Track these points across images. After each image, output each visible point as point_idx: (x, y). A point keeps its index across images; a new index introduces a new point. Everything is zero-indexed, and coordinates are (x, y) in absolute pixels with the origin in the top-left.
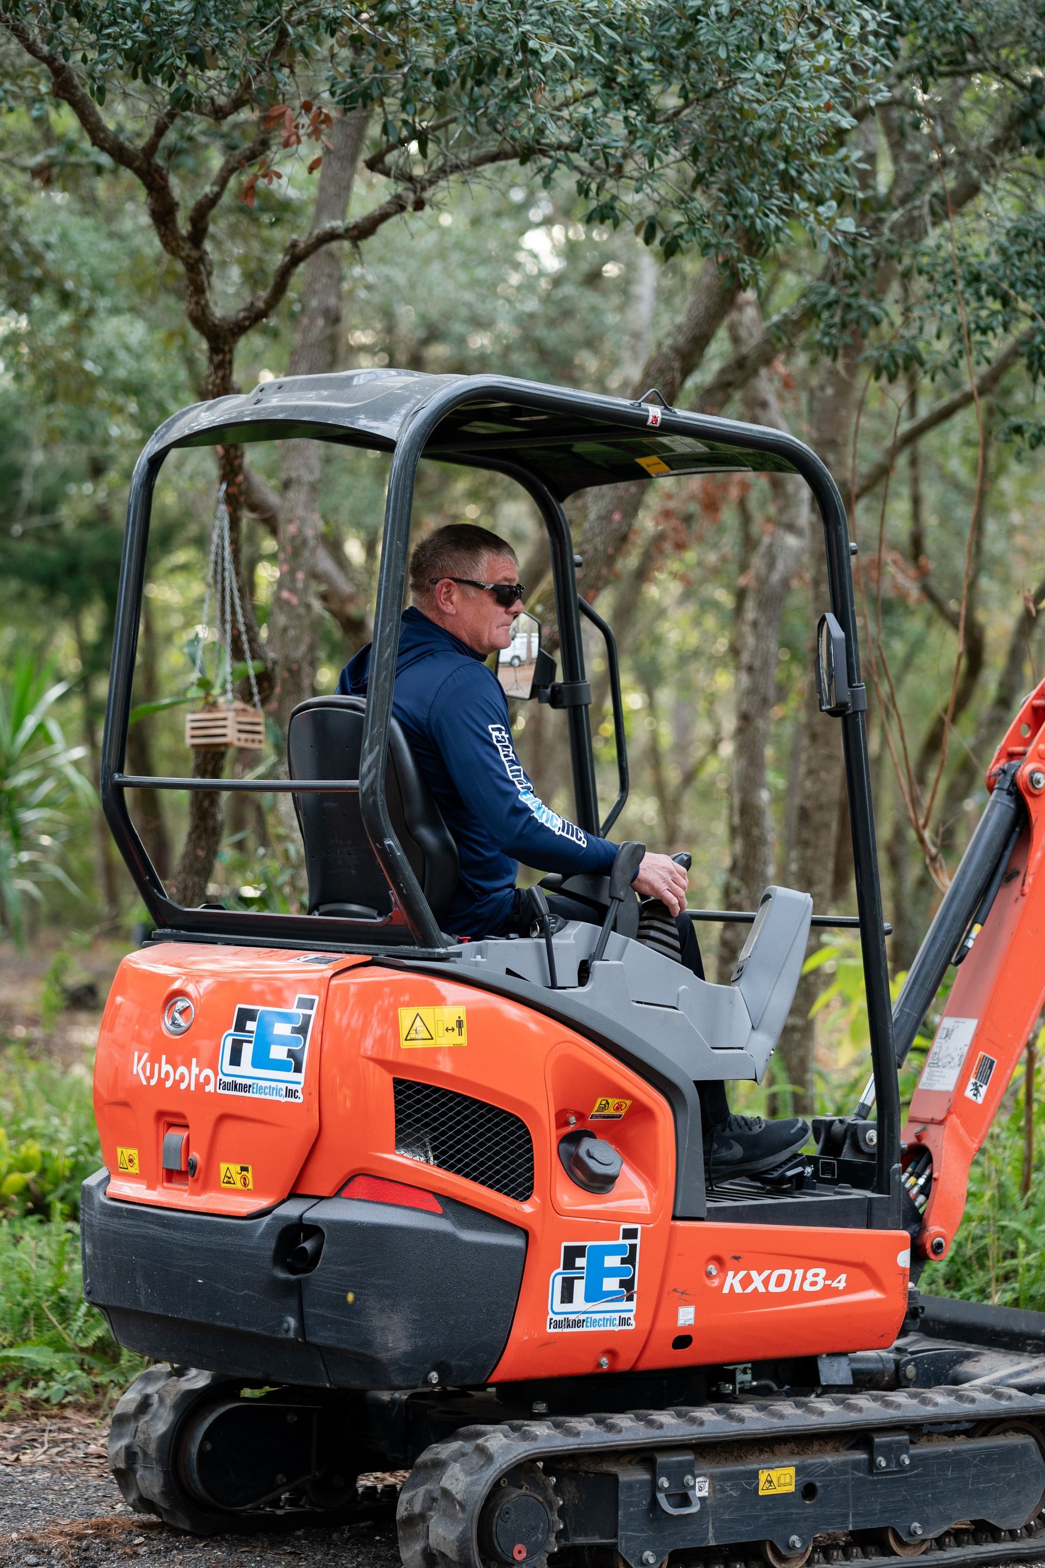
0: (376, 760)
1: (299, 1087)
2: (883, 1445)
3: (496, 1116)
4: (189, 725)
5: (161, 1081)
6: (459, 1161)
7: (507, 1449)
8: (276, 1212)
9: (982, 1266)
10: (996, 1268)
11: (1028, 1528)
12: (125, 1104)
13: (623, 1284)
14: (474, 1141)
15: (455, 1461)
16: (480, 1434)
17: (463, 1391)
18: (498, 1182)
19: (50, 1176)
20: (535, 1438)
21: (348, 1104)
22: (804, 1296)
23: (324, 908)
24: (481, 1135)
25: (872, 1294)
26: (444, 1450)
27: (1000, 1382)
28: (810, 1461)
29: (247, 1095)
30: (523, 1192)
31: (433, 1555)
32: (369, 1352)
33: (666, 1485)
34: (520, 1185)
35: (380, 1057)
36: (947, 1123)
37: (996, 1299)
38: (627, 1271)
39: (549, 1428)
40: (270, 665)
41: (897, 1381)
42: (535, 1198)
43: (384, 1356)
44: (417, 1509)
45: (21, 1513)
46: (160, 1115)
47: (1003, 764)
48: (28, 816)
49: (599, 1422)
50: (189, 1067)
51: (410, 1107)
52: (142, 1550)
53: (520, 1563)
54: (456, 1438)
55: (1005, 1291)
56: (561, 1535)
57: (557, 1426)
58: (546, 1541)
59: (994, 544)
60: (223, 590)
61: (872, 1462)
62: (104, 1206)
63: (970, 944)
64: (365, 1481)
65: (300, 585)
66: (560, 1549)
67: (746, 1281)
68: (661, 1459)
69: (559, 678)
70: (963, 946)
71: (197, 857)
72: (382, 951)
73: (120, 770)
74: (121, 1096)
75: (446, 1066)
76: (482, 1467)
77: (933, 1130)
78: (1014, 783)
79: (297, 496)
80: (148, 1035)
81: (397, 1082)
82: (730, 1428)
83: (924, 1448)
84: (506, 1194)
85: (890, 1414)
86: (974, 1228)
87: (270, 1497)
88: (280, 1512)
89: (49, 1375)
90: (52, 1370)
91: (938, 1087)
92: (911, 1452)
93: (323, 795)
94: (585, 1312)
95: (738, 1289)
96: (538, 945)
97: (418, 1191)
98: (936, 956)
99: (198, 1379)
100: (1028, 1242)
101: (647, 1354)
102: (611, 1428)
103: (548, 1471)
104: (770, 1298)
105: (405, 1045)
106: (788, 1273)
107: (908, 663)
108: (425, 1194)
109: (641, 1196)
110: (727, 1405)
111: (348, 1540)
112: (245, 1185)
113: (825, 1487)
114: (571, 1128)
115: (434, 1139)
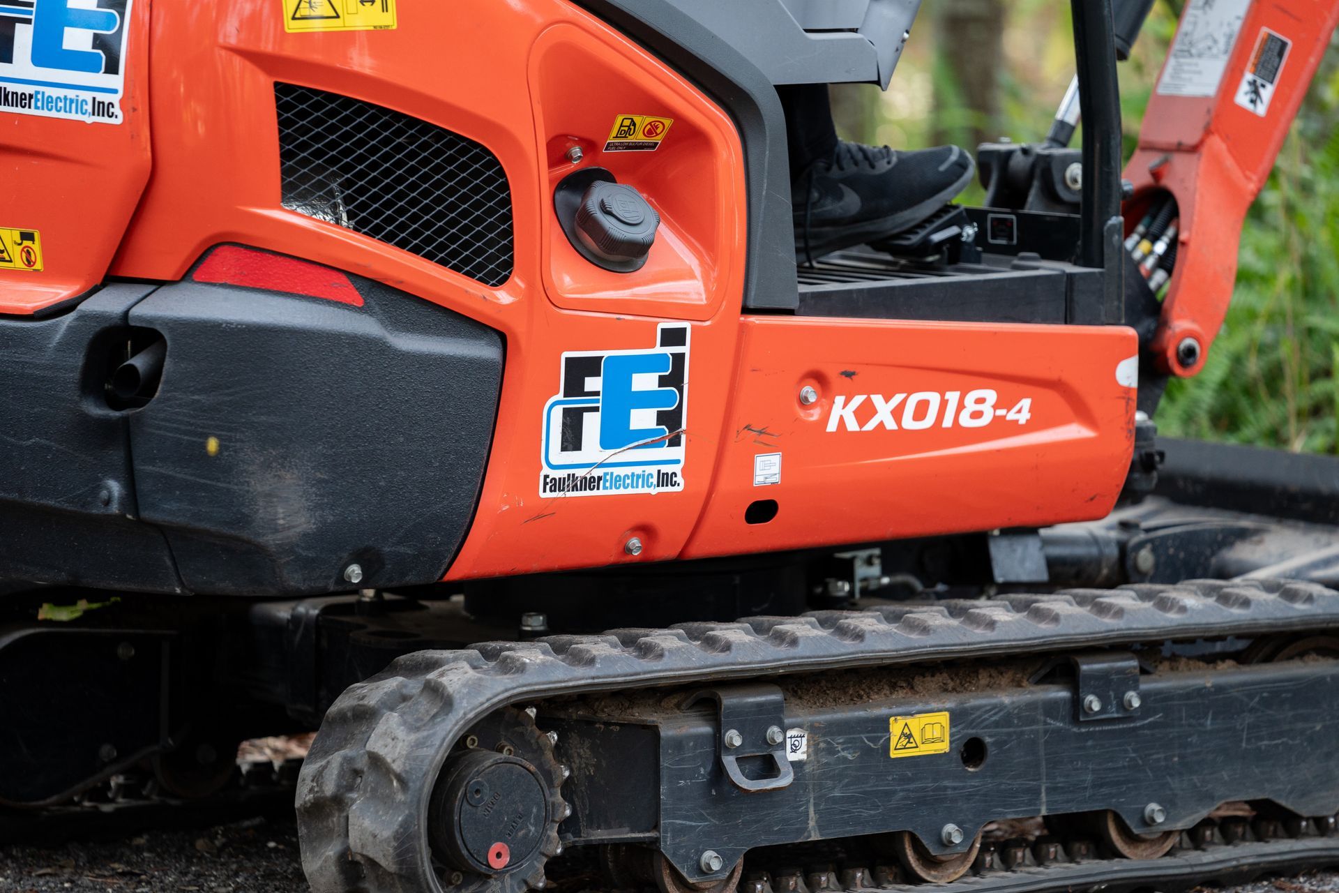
1: (115, 99)
2: (1093, 676)
3: (450, 145)
6: (390, 220)
7: (475, 687)
8: (84, 307)
9: (1274, 394)
10: (1297, 397)
13: (662, 418)
14: (413, 187)
15: (392, 709)
16: (433, 665)
17: (412, 597)
18: (454, 254)
20: (522, 668)
21: (201, 129)
22: (960, 435)
24: (425, 178)
25: (1075, 431)
26: (372, 692)
28: (974, 702)
29: (26, 111)
30: (497, 274)
31: (355, 864)
32: (245, 535)
33: (737, 742)
34: (490, 259)
35: (251, 47)
36: (1205, 150)
37: (1298, 445)
38: (669, 398)
39: (545, 652)
41: (1122, 574)
42: (516, 280)
43: (270, 540)
44: (329, 789)
49: (627, 642)
51: (304, 131)
53: (501, 873)
54: (394, 671)
55: (1311, 434)
56: (567, 826)
57: (559, 649)
58: (542, 837)
61: (1076, 704)
66: (565, 850)
67: (866, 412)
68: (729, 700)
75: (362, 62)
76: (434, 717)
77: (1180, 163)
81: (282, 90)
82: (839, 650)
83: (1164, 681)
84: (468, 274)
85: (1107, 625)
86: (1259, 331)
87: (91, 782)
88: (107, 808)
91: (1189, 90)
92: (1143, 687)
94: (601, 465)
95: (852, 425)
97: (322, 270)
101: (704, 533)
102: (646, 650)
103: (544, 723)
104: (903, 439)
105: (292, 27)
106: (934, 398)
108: (334, 274)
109: (692, 276)
110: (836, 613)
111: (220, 851)
112: (29, 263)
113: (999, 744)
114: (574, 166)
115: (347, 184)
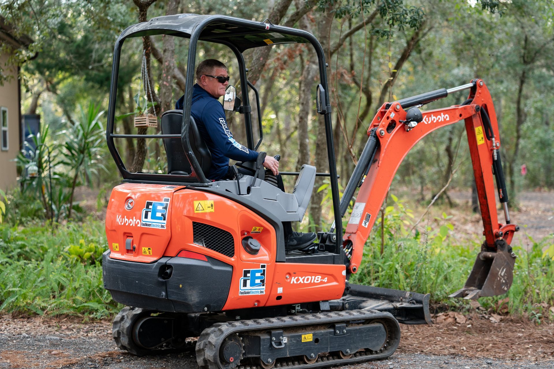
0: (186, 128)
1: (165, 225)
2: (338, 327)
3: (223, 232)
4: (135, 121)
5: (125, 224)
6: (212, 246)
7: (227, 330)
8: (159, 261)
9: (369, 275)
10: (373, 276)
11: (381, 350)
12: (115, 231)
13: (261, 281)
14: (217, 240)
15: (213, 333)
16: (220, 325)
17: (216, 313)
18: (224, 252)
19: (97, 253)
20: (236, 326)
21: (179, 230)
22: (315, 284)
23: (172, 172)
24: (219, 238)
25: (335, 283)
26: (209, 330)
27: (373, 308)
28: (317, 332)
29: (150, 227)
30: (232, 255)
31: (206, 360)
32: (187, 302)
33: (275, 339)
34: (230, 252)
35: (189, 216)
36: (357, 233)
37: (373, 285)
38: (262, 278)
39: (240, 323)
40: (159, 103)
41: (343, 309)
42: (235, 256)
43: (191, 303)
44: (201, 347)
45: (88, 350)
46: (125, 233)
47: (372, 128)
48: (93, 150)
49: (255, 321)
50: (133, 219)
51: (197, 230)
52: (122, 361)
53: (232, 363)
54: (213, 326)
55: (375, 283)
56: (244, 354)
57: (242, 323)
58: (240, 356)
59: (375, 68)
60: (145, 81)
61: (335, 332)
62: (109, 260)
63: (363, 181)
64: (189, 340)
65: (169, 80)
66: (244, 358)
67: (298, 280)
68: (273, 332)
69: (242, 105)
70: (361, 182)
71: (139, 160)
72: (189, 184)
73: (112, 133)
74: (114, 228)
75: (208, 218)
76: (220, 335)
77: (353, 235)
78: (375, 134)
79: (168, 54)
80: (121, 210)
81: (194, 223)
82: (293, 323)
83: (350, 328)
84: (226, 255)
85: (340, 318)
86: (367, 264)
87: (160, 345)
88: (163, 349)
89: (97, 311)
90: (98, 309)
91: (354, 223)
92: (347, 329)
93: (172, 139)
94: (250, 290)
95: (295, 282)
96: (235, 182)
97: (201, 255)
98: (353, 184)
99: (138, 311)
100: (382, 268)
101: (269, 302)
102: (258, 323)
103: (240, 336)
104: (304, 285)
105: (196, 212)
106: (310, 277)
107: (350, 104)
109: (266, 255)
110: (292, 316)
111: (182, 357)
112: (150, 254)
113: (321, 339)
114: (245, 236)
115: (205, 239)
